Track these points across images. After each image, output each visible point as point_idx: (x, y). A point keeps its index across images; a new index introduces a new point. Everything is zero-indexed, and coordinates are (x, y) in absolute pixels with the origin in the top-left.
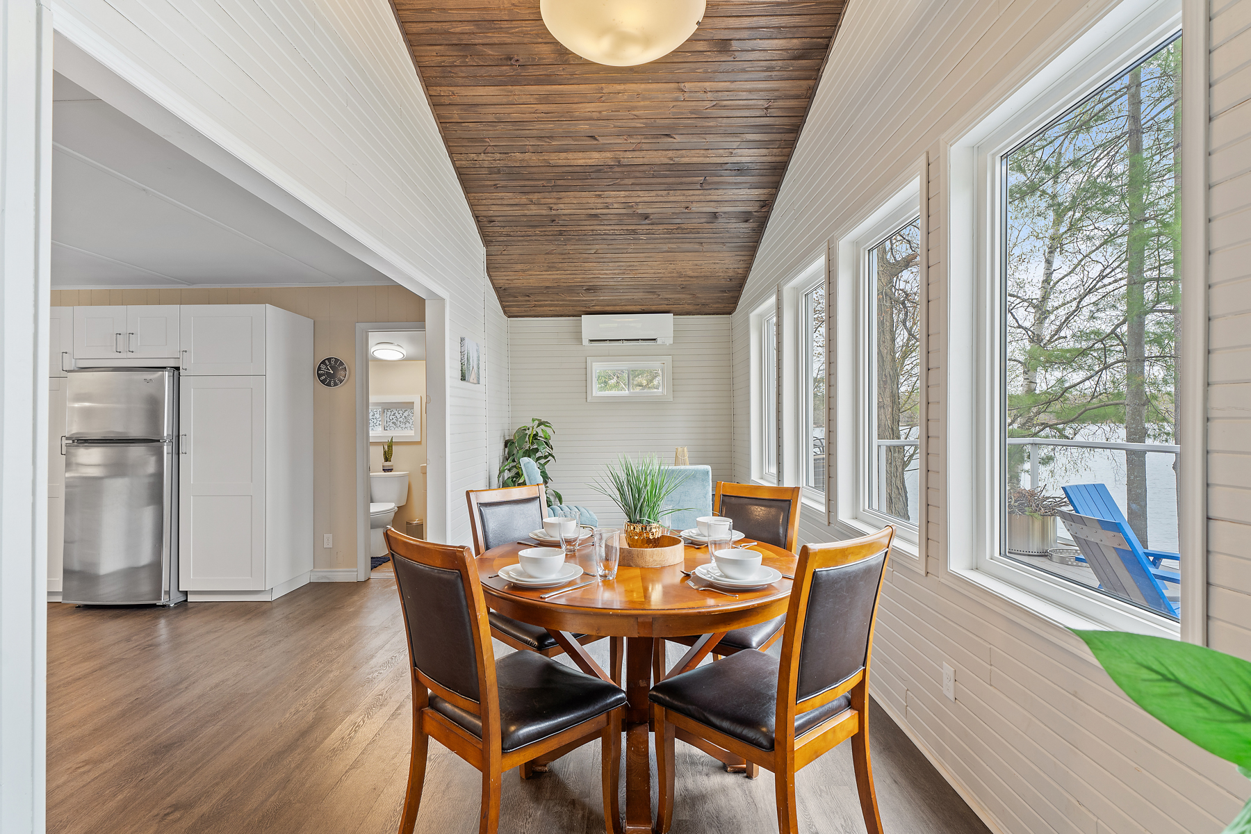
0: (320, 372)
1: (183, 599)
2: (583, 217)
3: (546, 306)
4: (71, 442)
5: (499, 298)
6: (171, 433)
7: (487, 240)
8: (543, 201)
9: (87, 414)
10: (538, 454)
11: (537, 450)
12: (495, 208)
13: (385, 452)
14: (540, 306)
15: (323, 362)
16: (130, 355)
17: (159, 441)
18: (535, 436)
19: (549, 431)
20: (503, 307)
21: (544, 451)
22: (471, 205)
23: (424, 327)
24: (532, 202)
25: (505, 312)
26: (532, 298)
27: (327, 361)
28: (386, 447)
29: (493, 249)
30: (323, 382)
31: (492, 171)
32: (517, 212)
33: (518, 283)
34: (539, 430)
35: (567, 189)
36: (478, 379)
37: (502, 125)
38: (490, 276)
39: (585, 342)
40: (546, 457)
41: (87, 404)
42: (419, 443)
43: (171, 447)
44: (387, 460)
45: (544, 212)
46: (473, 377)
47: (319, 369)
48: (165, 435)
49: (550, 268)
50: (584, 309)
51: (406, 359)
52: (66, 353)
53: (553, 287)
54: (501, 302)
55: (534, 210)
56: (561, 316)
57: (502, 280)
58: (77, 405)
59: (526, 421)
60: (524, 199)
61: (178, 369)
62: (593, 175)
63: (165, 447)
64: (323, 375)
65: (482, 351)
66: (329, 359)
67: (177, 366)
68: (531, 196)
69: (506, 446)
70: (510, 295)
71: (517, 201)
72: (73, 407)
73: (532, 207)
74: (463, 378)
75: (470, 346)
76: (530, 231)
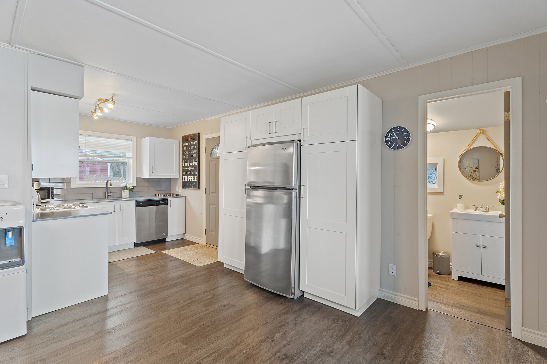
0: (387, 139)
1: (301, 294)
4: (249, 187)
6: (296, 184)
9: (257, 172)
15: (390, 131)
16: (276, 135)
17: (289, 189)
27: (393, 131)
30: (390, 146)
41: (257, 168)
43: (296, 193)
47: (387, 137)
48: (293, 185)
52: (248, 137)
58: (253, 168)
61: (300, 141)
63: (293, 193)
64: (389, 141)
66: (395, 128)
67: (299, 139)
72: (251, 169)
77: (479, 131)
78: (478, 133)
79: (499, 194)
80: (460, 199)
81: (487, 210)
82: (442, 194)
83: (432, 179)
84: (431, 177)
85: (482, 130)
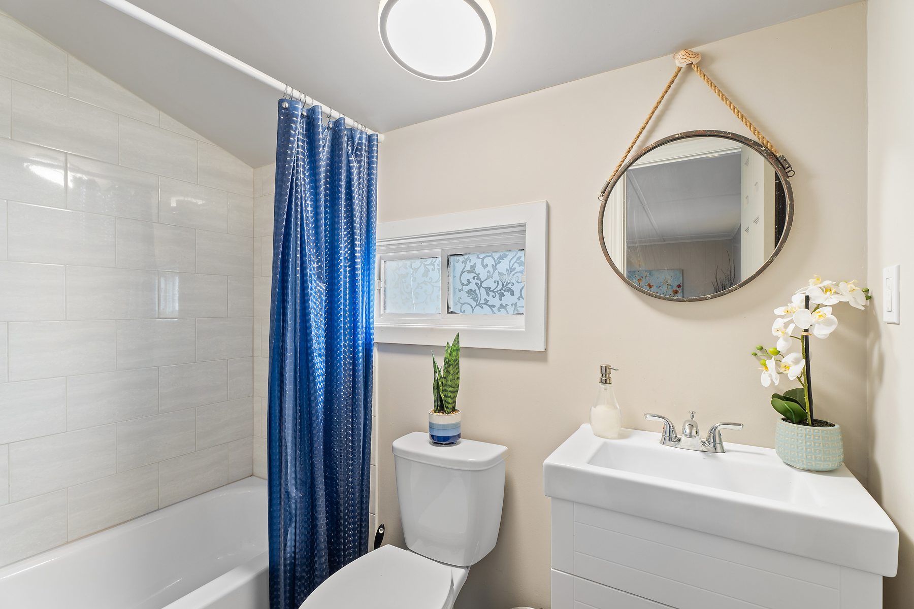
13: (439, 381)
44: (442, 405)
77: (680, 60)
78: (680, 69)
79: (771, 363)
80: (603, 386)
81: (715, 443)
82: (540, 357)
83: (512, 293)
84: (509, 286)
85: (696, 55)
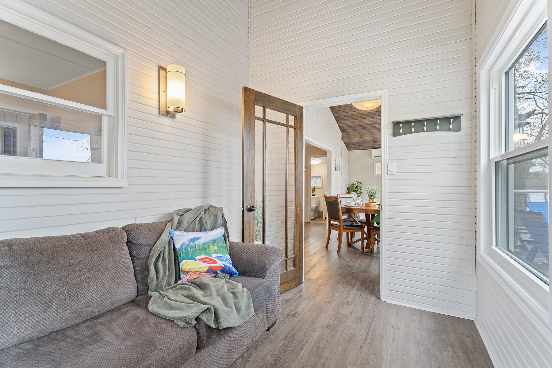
2: (370, 124)
3: (360, 147)
5: (346, 145)
7: (342, 131)
8: (358, 121)
10: (358, 192)
11: (357, 191)
12: (344, 124)
13: (313, 190)
14: (359, 147)
18: (357, 187)
19: (361, 185)
20: (347, 148)
21: (359, 191)
22: (338, 124)
23: (326, 156)
24: (355, 122)
25: (348, 149)
26: (356, 145)
28: (313, 189)
29: (344, 133)
31: (343, 116)
32: (351, 124)
33: (351, 141)
34: (358, 185)
35: (364, 118)
36: (340, 170)
37: (346, 107)
38: (343, 140)
39: (373, 157)
40: (360, 193)
42: (322, 188)
44: (313, 193)
45: (358, 124)
46: (338, 169)
49: (361, 137)
50: (373, 147)
51: (319, 164)
53: (362, 142)
54: (346, 147)
55: (355, 124)
56: (366, 149)
57: (347, 141)
59: (354, 182)
60: (352, 121)
62: (371, 114)
65: (341, 162)
68: (354, 121)
69: (348, 189)
70: (349, 145)
71: (350, 122)
73: (355, 123)
74: (336, 170)
75: (338, 162)
76: (355, 128)
